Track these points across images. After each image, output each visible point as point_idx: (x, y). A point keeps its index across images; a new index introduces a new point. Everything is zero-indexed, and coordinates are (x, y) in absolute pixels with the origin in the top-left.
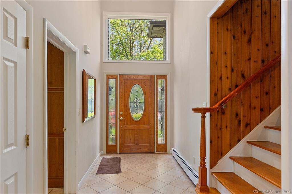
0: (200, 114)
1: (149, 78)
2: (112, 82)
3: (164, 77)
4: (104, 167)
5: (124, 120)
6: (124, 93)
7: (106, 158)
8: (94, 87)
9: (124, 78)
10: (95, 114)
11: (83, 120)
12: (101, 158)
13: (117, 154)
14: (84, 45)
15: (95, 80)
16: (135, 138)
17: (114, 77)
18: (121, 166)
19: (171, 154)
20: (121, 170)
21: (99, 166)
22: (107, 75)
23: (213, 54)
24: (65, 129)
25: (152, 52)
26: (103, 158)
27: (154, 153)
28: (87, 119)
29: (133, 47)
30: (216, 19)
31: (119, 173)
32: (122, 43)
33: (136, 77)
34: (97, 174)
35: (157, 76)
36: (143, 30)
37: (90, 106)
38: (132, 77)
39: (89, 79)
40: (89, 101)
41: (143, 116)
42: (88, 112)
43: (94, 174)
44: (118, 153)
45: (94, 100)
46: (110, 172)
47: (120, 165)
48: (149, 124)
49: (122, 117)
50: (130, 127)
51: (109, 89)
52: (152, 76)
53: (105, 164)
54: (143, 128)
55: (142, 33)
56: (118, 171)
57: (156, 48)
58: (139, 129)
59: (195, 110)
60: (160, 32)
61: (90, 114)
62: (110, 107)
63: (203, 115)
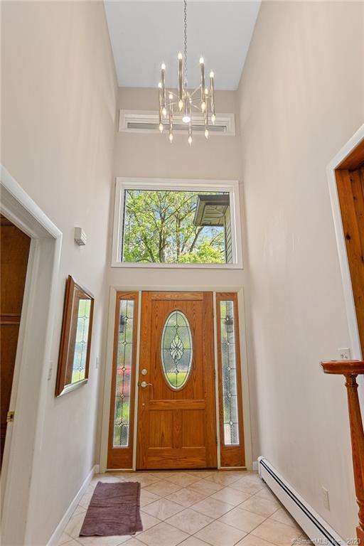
0: (342, 379)
1: (202, 298)
2: (127, 306)
3: (232, 296)
4: (99, 514)
5: (149, 389)
6: (150, 329)
7: (106, 484)
8: (89, 316)
9: (153, 298)
10: (87, 376)
11: (57, 392)
12: (95, 484)
13: (132, 472)
14: (76, 228)
15: (93, 300)
16: (173, 431)
17: (131, 295)
18: (141, 509)
19: (257, 472)
20: (140, 521)
21: (87, 508)
22: (117, 292)
23: (351, 240)
24: (12, 416)
25: (200, 255)
26: (100, 484)
27: (216, 469)
28: (67, 388)
29: (164, 246)
30: (347, 171)
31: (137, 533)
32: (145, 238)
33: (175, 297)
34: (81, 536)
35: (217, 293)
36: (182, 219)
37: (79, 357)
38: (168, 296)
39: (80, 300)
40: (76, 346)
41: (191, 379)
42: (73, 371)
43: (73, 535)
44: (134, 469)
45: (86, 344)
46: (114, 529)
47: (138, 506)
48: (203, 397)
49: (144, 383)
50: (162, 403)
51: (120, 322)
52: (207, 295)
53: (103, 503)
54: (190, 408)
55: (181, 222)
56: (133, 524)
57: (206, 247)
58: (182, 410)
59: (331, 368)
60: (217, 215)
61: (77, 375)
62: (120, 358)
63: (351, 380)
